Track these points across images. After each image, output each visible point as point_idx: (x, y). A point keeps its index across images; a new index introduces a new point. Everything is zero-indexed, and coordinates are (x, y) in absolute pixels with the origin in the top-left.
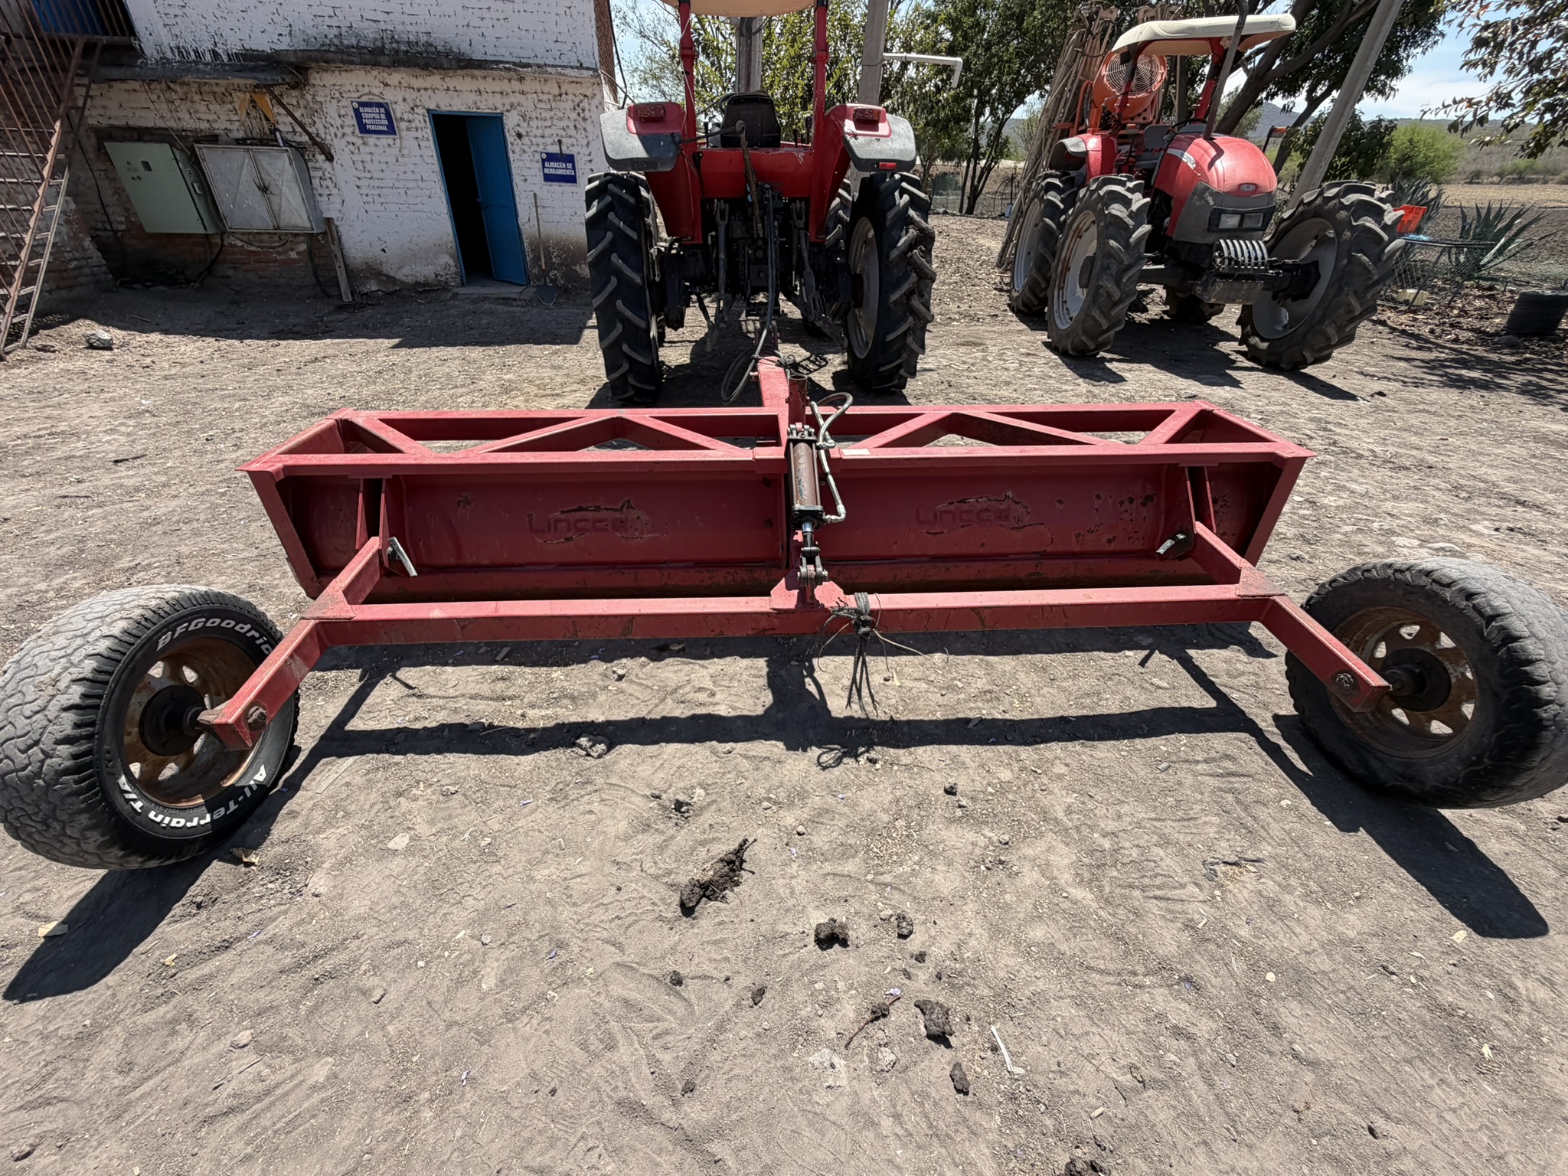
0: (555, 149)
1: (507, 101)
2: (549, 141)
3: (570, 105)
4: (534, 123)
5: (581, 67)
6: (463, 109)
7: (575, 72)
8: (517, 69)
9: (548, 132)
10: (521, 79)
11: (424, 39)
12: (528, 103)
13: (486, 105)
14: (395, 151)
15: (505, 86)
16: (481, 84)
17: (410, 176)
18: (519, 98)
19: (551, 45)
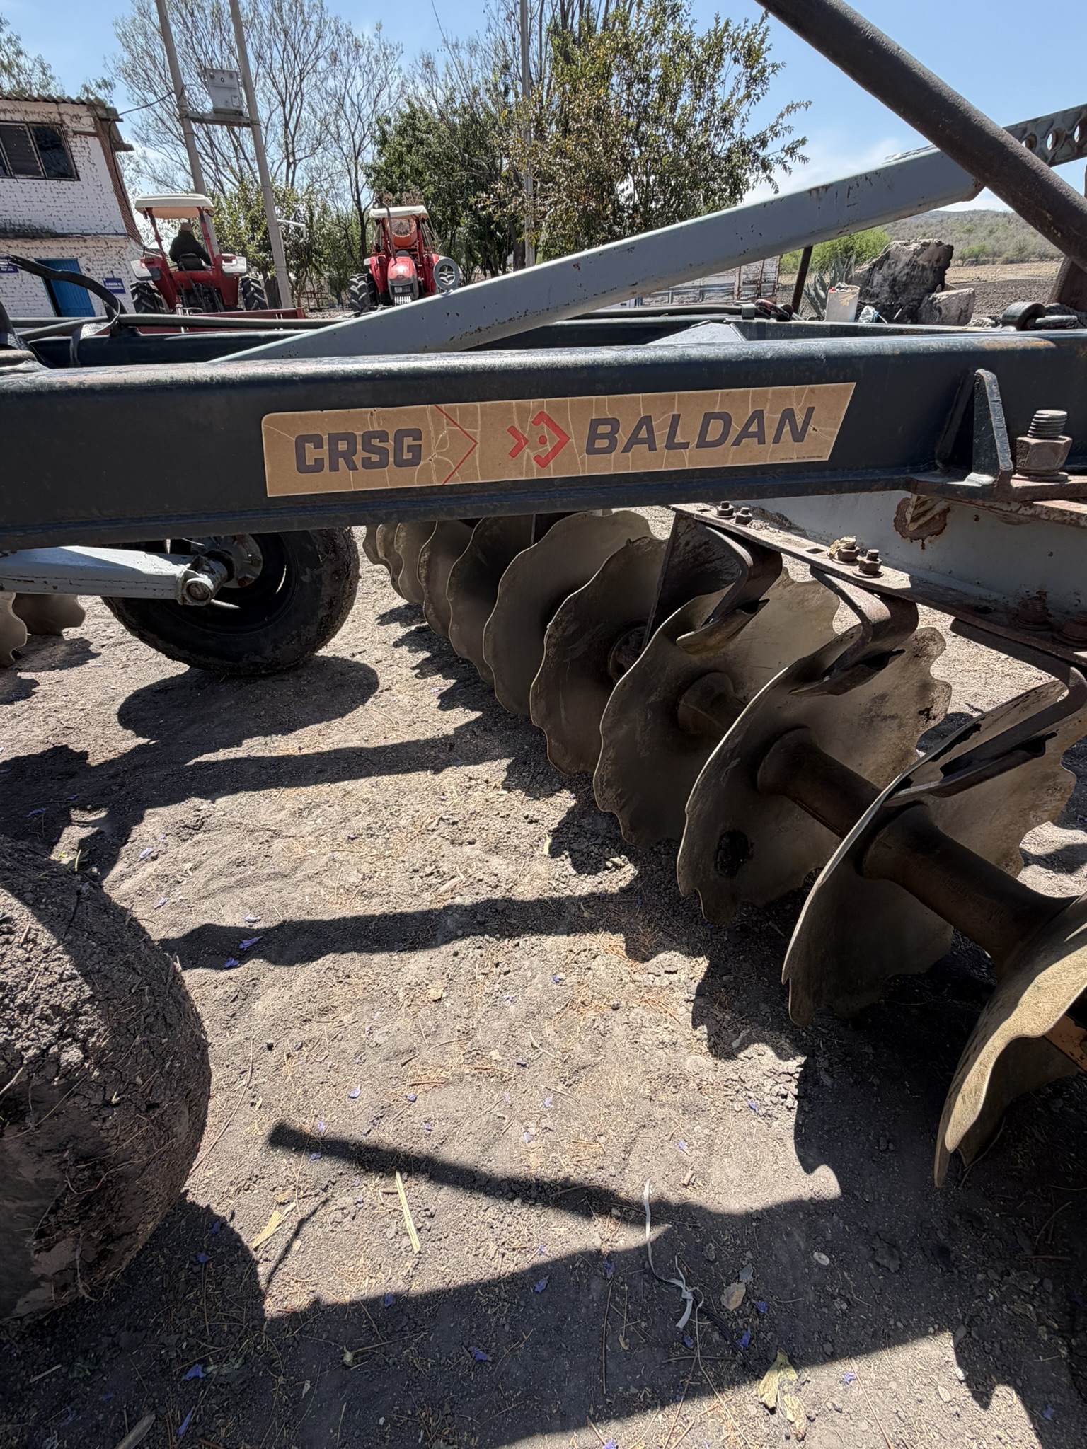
0: (110, 276)
1: (79, 252)
2: (106, 272)
3: (114, 252)
4: (95, 263)
5: (117, 234)
6: (55, 257)
7: (114, 237)
8: (83, 236)
9: (104, 267)
10: (85, 241)
11: (27, 223)
12: (90, 253)
13: (67, 255)
14: (19, 281)
15: (76, 244)
16: (63, 244)
17: (29, 294)
18: (84, 250)
19: (98, 223)
